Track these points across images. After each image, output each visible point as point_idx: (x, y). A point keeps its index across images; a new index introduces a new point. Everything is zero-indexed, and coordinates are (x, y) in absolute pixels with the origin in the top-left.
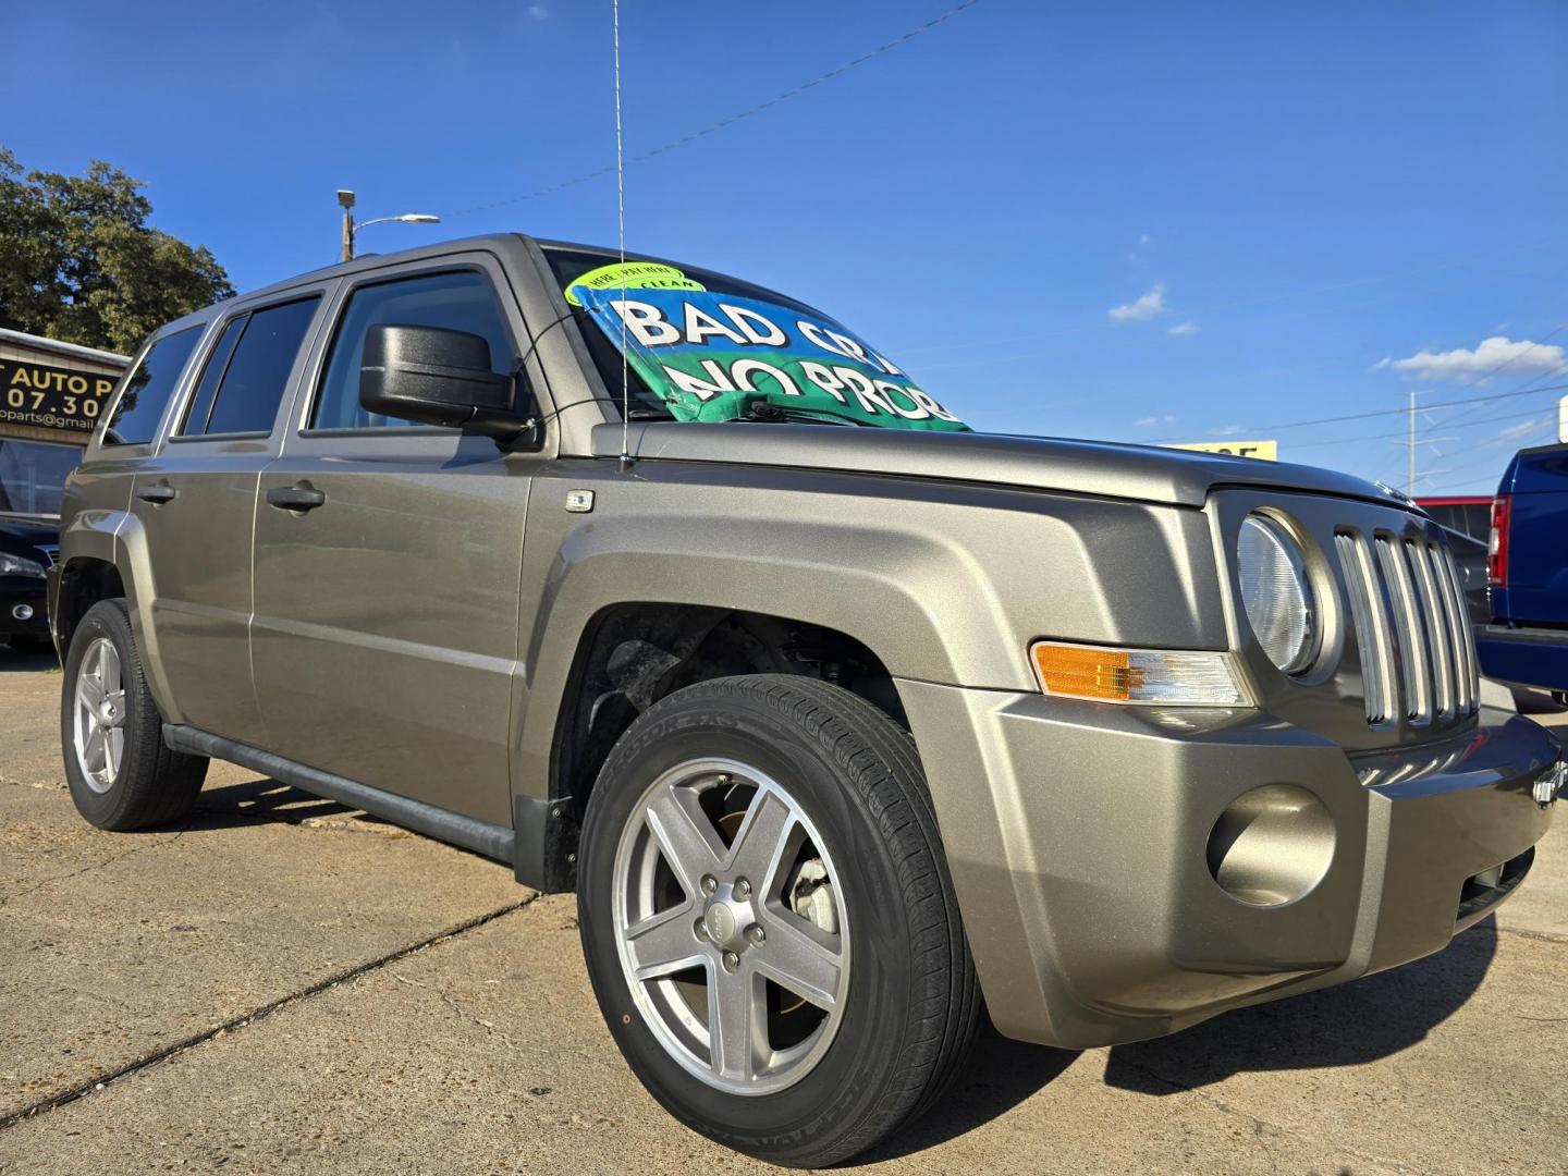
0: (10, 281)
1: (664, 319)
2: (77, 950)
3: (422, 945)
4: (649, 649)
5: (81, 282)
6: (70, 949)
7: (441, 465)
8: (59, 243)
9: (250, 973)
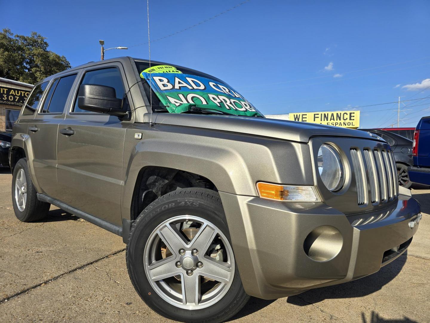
0: (10, 65)
1: (168, 82)
2: (8, 258)
3: (104, 258)
4: (159, 178)
5: (30, 66)
6: (6, 258)
7: (104, 124)
8: (23, 54)
9: (55, 266)
